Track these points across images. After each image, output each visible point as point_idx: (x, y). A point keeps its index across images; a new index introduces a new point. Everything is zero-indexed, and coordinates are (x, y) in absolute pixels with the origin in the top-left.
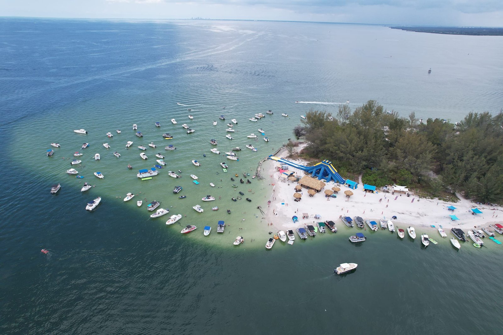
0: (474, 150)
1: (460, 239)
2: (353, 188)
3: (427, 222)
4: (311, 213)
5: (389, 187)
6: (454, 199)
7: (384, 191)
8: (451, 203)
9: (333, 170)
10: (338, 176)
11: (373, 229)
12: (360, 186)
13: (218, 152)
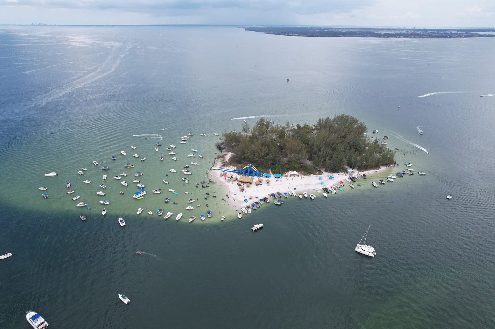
0: (325, 144)
1: (327, 192)
2: (268, 178)
3: (310, 187)
4: (253, 196)
5: (287, 173)
6: (321, 173)
7: (285, 176)
8: (319, 176)
9: (255, 169)
10: (259, 173)
11: (286, 197)
12: (272, 175)
13: (175, 172)
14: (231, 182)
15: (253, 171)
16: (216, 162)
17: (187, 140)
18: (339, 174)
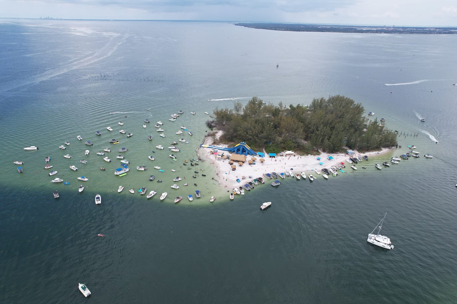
0: (323, 123)
1: (327, 174)
2: (262, 157)
3: (309, 168)
4: (247, 175)
5: (282, 153)
6: (319, 154)
7: (281, 156)
8: (317, 156)
9: (248, 147)
10: (252, 152)
11: (283, 177)
12: (266, 155)
13: (162, 148)
14: (222, 161)
15: (246, 149)
16: (206, 140)
17: (176, 118)
18: (339, 155)
